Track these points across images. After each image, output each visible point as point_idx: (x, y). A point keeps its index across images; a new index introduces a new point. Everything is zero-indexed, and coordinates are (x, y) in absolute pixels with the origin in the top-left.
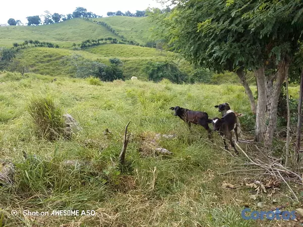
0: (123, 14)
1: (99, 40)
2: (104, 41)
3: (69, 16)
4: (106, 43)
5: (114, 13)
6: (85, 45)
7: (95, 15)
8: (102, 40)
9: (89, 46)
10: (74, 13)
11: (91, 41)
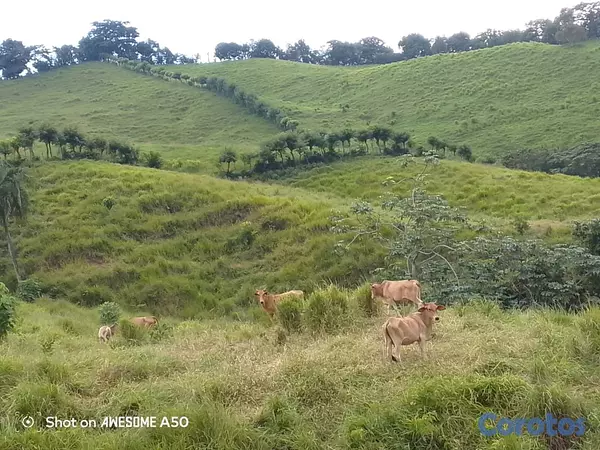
0: (279, 53)
1: (333, 140)
2: (355, 145)
3: (65, 53)
4: (362, 153)
5: (245, 48)
6: (271, 159)
7: (168, 53)
8: (347, 137)
9: (291, 163)
10: (85, 43)
11: (300, 142)
